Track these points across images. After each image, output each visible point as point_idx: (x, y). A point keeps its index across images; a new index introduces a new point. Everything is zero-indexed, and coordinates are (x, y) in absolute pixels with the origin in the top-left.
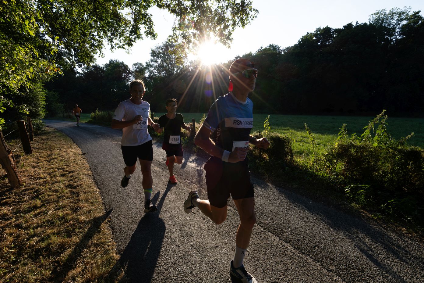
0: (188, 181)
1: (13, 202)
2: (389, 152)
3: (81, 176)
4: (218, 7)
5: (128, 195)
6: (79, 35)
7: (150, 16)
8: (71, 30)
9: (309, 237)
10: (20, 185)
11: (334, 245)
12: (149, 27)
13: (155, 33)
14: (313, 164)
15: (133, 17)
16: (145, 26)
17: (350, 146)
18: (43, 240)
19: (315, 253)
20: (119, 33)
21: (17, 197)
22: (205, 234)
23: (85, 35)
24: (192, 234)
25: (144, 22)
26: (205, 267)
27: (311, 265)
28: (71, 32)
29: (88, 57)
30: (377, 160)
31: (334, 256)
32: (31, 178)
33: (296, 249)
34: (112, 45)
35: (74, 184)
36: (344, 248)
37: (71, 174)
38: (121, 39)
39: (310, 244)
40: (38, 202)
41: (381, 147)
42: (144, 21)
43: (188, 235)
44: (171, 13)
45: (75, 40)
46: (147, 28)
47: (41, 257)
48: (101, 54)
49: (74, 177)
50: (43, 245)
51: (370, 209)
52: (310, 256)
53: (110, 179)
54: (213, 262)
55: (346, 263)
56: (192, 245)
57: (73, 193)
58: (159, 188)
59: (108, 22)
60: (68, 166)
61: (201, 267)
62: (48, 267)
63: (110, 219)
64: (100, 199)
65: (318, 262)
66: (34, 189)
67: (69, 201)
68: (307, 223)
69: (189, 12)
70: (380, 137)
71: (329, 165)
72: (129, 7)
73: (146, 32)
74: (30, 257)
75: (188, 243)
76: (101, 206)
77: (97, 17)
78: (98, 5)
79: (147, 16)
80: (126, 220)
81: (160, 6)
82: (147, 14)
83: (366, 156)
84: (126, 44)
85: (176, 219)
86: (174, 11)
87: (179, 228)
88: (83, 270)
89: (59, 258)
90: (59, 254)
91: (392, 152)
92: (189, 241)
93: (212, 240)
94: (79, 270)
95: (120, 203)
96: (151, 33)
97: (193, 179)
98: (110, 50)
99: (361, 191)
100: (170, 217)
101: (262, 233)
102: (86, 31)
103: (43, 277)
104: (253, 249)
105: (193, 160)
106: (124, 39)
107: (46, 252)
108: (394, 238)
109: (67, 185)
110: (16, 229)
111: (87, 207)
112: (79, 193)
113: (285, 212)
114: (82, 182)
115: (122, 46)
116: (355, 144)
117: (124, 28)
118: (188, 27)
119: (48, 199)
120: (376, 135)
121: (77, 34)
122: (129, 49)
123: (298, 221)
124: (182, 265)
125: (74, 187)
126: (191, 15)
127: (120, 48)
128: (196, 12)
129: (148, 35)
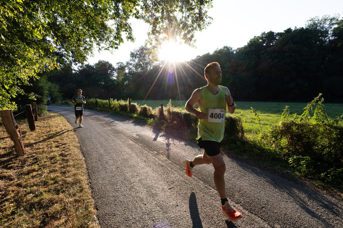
0: (156, 152)
1: (17, 166)
2: (326, 129)
3: (71, 147)
4: (183, 16)
5: (107, 163)
6: (75, 40)
7: (130, 25)
8: (70, 37)
9: (257, 200)
10: (24, 154)
11: (279, 207)
12: (129, 33)
13: (134, 37)
14: (261, 140)
15: (116, 26)
16: (126, 32)
17: (292, 124)
18: (36, 196)
19: (262, 213)
20: (106, 39)
21: (21, 163)
22: (168, 195)
23: (79, 40)
24: (156, 195)
26: (167, 222)
27: (259, 223)
28: (69, 38)
29: (83, 57)
30: (317, 136)
31: (279, 216)
32: (33, 149)
33: (246, 209)
34: (99, 48)
35: (65, 154)
36: (289, 209)
37: (63, 146)
38: (107, 42)
39: (257, 205)
40: (36, 167)
41: (319, 125)
42: (125, 29)
43: (154, 196)
44: (146, 22)
45: (72, 45)
46: (127, 34)
47: (34, 210)
48: (92, 54)
49: (66, 148)
50: (36, 200)
51: (311, 177)
52: (257, 215)
53: (94, 150)
54: (173, 218)
55: (290, 222)
56: (156, 204)
57: (63, 160)
58: (132, 157)
59: (97, 31)
60: (62, 139)
61: (163, 222)
62: (39, 218)
63: (91, 181)
64: (85, 166)
65: (265, 221)
66: (34, 157)
67: (60, 167)
68: (255, 188)
69: (159, 21)
70: (318, 117)
71: (275, 140)
72: (114, 19)
73: (127, 37)
74: (25, 209)
75: (153, 202)
76: (85, 171)
77: (89, 27)
78: (90, 19)
79: (128, 25)
80: (104, 182)
81: (137, 18)
82: (127, 23)
83: (306, 132)
84: (110, 47)
85: (144, 182)
86: (148, 21)
87: (146, 189)
88: (66, 222)
89: (48, 211)
90: (48, 208)
91: (328, 128)
92: (154, 200)
93: (173, 200)
94: (62, 221)
95: (100, 168)
96: (130, 38)
97: (160, 151)
98: (98, 51)
99: (303, 162)
100: (139, 180)
101: (216, 195)
102: (80, 37)
103: (34, 225)
104: (208, 209)
106: (109, 43)
107: (39, 206)
108: (334, 202)
109: (59, 153)
110: (17, 187)
111: (73, 171)
112: (68, 160)
113: (236, 178)
115: (108, 48)
116: (297, 123)
117: (109, 35)
118: (159, 32)
119: (44, 164)
120: (315, 114)
121: (74, 40)
122: (113, 51)
123: (248, 186)
124: (147, 220)
125: (65, 156)
126: (161, 24)
127: (106, 50)
128: (165, 22)
129: (129, 39)
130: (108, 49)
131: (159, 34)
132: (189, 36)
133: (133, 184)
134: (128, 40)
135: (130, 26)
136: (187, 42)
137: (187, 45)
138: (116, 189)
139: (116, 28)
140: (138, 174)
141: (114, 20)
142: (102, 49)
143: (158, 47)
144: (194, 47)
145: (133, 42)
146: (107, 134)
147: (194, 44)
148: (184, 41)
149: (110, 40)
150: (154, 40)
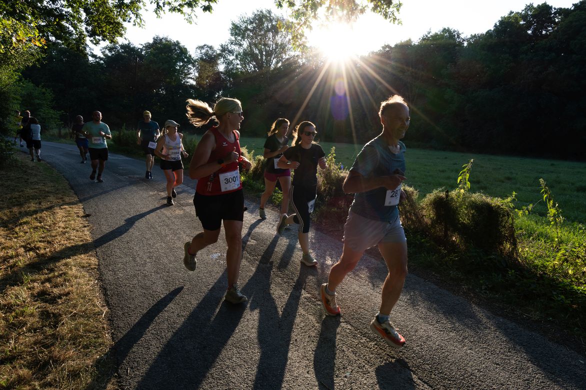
29: (112, 24)
35: (53, 291)
48: (139, 20)
49: (56, 274)
53: (135, 281)
67: (33, 340)
98: (154, 13)
109: (36, 291)
112: (60, 315)
114: (72, 286)
115: (179, 7)
122: (193, 15)
125: (51, 300)
127: (174, 12)
130: (180, 10)
136: (379, 9)
142: (164, 7)
144: (396, 21)
147: (396, 13)
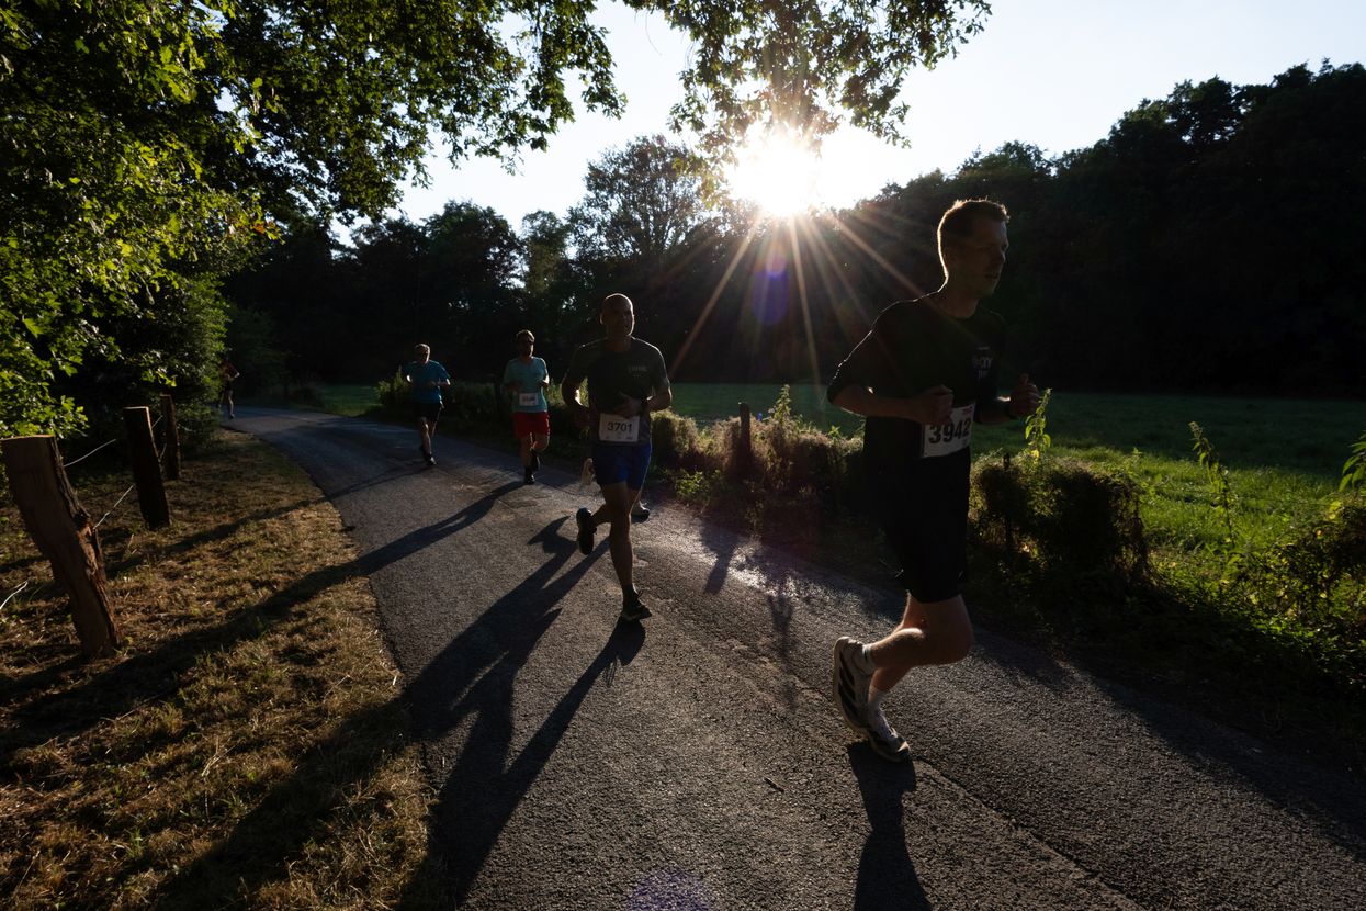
0: (738, 645)
6: (348, 110)
7: (599, 35)
8: (321, 94)
12: (596, 75)
13: (619, 93)
15: (539, 44)
16: (583, 70)
20: (484, 104)
23: (365, 109)
25: (579, 58)
28: (320, 102)
29: (377, 185)
34: (455, 145)
38: (489, 121)
42: (579, 54)
44: (674, 24)
45: (333, 130)
46: (589, 78)
48: (421, 176)
59: (447, 67)
63: (439, 802)
69: (738, 20)
72: (527, 11)
73: (588, 93)
77: (409, 50)
78: (413, 9)
79: (590, 36)
82: (590, 29)
84: (505, 140)
86: (682, 20)
96: (602, 96)
97: (759, 637)
98: (448, 161)
102: (370, 95)
105: (747, 558)
106: (500, 122)
115: (492, 147)
117: (499, 87)
118: (733, 70)
122: (516, 159)
126: (745, 33)
127: (484, 156)
128: (762, 21)
129: (596, 104)
130: (494, 152)
131: (734, 83)
132: (874, 89)
133: (650, 825)
134: (591, 107)
135: (599, 38)
136: (864, 119)
137: (865, 134)
138: (571, 848)
139: (535, 49)
140: (668, 767)
141: (529, 16)
142: (466, 148)
143: (733, 141)
144: (899, 142)
145: (618, 115)
146: (498, 548)
147: (898, 125)
148: (850, 113)
149: (504, 109)
150: (711, 106)
